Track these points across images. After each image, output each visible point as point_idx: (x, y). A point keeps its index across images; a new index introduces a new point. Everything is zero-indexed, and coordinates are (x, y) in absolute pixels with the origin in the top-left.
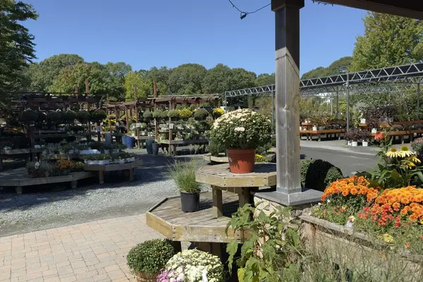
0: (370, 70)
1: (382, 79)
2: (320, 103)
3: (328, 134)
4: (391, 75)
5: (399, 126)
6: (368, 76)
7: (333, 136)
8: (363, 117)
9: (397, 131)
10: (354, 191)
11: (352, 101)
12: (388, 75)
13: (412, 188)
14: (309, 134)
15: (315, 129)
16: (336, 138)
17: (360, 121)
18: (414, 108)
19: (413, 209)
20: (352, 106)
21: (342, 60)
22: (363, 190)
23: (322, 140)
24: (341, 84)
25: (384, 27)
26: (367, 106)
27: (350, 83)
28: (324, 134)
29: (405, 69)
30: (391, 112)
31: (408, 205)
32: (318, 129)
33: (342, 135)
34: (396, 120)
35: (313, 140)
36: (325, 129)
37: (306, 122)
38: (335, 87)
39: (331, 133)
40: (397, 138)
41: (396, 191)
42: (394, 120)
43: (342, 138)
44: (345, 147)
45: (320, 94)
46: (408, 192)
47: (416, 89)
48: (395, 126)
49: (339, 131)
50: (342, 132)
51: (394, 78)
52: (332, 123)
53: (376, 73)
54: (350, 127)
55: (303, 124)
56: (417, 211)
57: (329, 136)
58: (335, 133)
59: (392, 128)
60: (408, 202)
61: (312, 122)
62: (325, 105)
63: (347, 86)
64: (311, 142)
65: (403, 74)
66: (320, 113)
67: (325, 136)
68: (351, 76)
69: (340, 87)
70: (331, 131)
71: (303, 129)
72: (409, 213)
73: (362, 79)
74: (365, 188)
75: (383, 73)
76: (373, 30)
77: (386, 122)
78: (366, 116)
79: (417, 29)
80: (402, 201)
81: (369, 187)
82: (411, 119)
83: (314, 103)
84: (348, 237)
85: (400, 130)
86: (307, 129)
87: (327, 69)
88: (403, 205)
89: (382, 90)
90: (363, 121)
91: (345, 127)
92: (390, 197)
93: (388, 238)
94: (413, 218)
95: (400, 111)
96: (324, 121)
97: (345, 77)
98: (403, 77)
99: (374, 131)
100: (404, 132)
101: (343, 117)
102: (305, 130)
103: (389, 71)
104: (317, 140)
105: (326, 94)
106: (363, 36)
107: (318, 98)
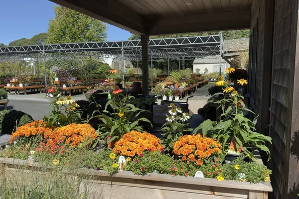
0: (59, 44)
1: (67, 51)
2: (25, 65)
3: (32, 89)
4: (73, 49)
5: (80, 83)
6: (58, 48)
7: (36, 90)
8: (57, 77)
9: (80, 86)
10: (34, 132)
11: (49, 65)
12: (71, 49)
13: (74, 125)
14: (17, 90)
15: (21, 85)
16: (38, 92)
17: (54, 79)
18: (89, 71)
19: (73, 139)
20: (49, 68)
21: (41, 35)
22: (42, 130)
23: (28, 93)
24: (39, 53)
25: (67, 16)
26: (60, 68)
27: (46, 52)
28: (29, 89)
29: (81, 45)
30: (75, 73)
31: (70, 136)
32: (24, 85)
33: (43, 89)
34: (79, 79)
35: (20, 94)
36: (30, 85)
37: (14, 80)
38: (36, 55)
39: (34, 89)
40: (80, 90)
41: (63, 128)
42: (77, 79)
43: (42, 92)
44: (45, 98)
45: (25, 59)
46: (71, 128)
47: (89, 59)
48: (78, 83)
49: (41, 86)
50: (43, 88)
51: (75, 51)
52: (35, 80)
53: (63, 46)
54: (48, 83)
55: (11, 81)
56: (75, 140)
57: (33, 90)
58: (38, 88)
59: (76, 84)
60: (70, 135)
61: (18, 80)
62: (30, 67)
63: (43, 54)
64: (18, 95)
65: (80, 48)
66: (26, 73)
67: (30, 91)
68: (46, 47)
69: (39, 54)
70: (34, 86)
71: (11, 85)
72: (71, 142)
73: (54, 49)
74: (42, 128)
75: (67, 47)
76: (61, 16)
77: (72, 80)
78: (58, 76)
79: (87, 20)
80: (67, 134)
81: (46, 127)
82: (87, 78)
83: (20, 65)
84: (29, 168)
85: (81, 85)
86: (15, 86)
87: (30, 40)
88: (67, 137)
89: (68, 58)
90: (57, 79)
91: (44, 84)
92: (59, 133)
93: (56, 162)
94: (73, 145)
95: (81, 73)
96: (28, 79)
97: (41, 47)
98: (81, 50)
99: (64, 86)
100: (84, 87)
101: (43, 77)
102: (13, 86)
103: (72, 46)
104: (23, 94)
105: (29, 59)
106: (54, 20)
107: (24, 62)
